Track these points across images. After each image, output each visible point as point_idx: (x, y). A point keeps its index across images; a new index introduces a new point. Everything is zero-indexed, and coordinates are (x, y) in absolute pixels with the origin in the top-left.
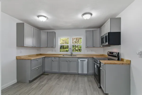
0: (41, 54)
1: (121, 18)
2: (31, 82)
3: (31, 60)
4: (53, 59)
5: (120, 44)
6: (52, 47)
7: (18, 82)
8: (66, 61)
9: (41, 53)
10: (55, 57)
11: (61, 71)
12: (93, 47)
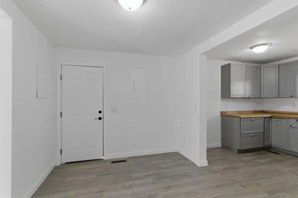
0: (263, 112)
2: (241, 152)
3: (241, 118)
7: (223, 147)
9: (265, 109)
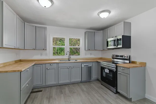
1: (131, 23)
4: (48, 66)
5: (130, 48)
6: (44, 49)
8: (67, 68)
10: (50, 64)
11: (60, 81)
12: (94, 50)
